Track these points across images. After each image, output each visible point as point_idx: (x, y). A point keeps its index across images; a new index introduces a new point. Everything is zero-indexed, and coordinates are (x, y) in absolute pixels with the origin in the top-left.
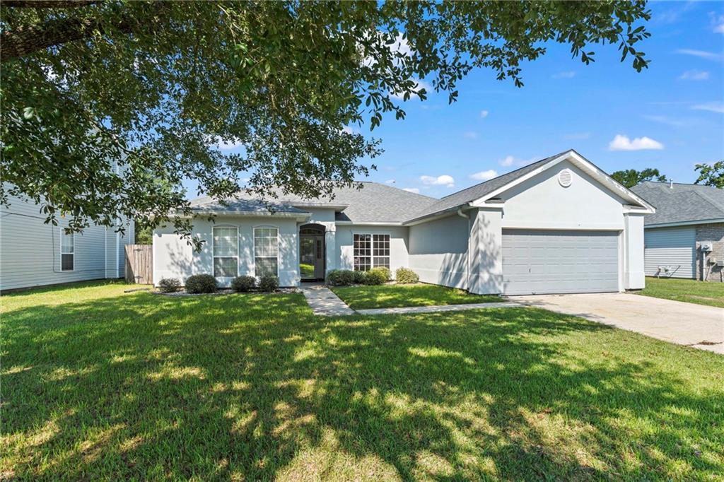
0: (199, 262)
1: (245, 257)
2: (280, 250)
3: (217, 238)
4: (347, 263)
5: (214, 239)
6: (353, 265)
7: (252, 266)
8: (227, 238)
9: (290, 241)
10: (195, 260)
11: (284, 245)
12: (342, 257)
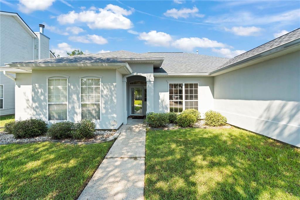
0: (37, 107)
1: (73, 102)
2: (102, 96)
3: (52, 87)
4: (164, 105)
5: (49, 89)
6: (169, 107)
7: (79, 111)
8: (60, 87)
9: (111, 89)
10: (34, 105)
11: (105, 92)
12: (160, 101)
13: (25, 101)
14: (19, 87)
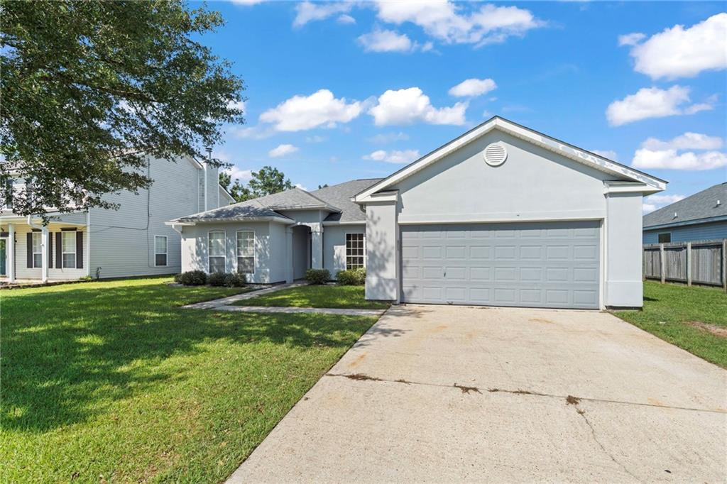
0: (200, 260)
1: (231, 256)
2: (256, 250)
3: (212, 241)
4: (340, 263)
5: (210, 242)
6: (345, 265)
7: (236, 265)
8: (219, 240)
9: (264, 242)
10: (198, 259)
11: (260, 246)
12: (335, 257)
13: (190, 255)
14: (185, 240)
